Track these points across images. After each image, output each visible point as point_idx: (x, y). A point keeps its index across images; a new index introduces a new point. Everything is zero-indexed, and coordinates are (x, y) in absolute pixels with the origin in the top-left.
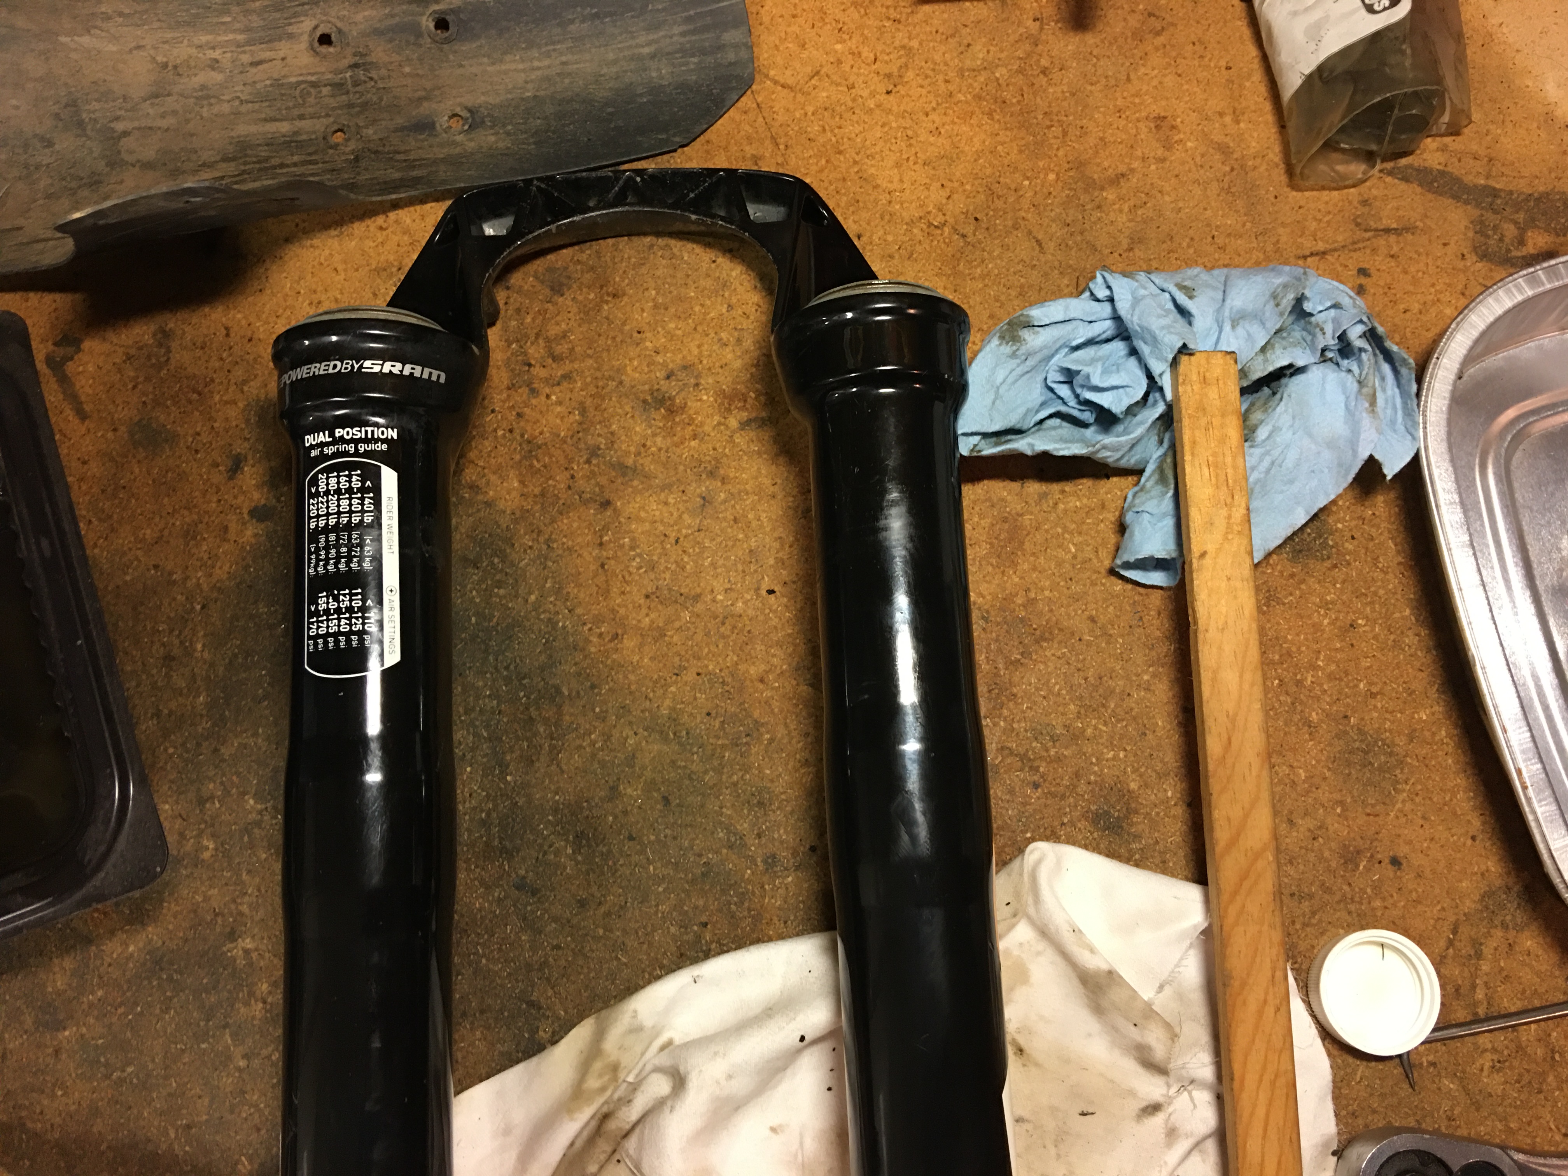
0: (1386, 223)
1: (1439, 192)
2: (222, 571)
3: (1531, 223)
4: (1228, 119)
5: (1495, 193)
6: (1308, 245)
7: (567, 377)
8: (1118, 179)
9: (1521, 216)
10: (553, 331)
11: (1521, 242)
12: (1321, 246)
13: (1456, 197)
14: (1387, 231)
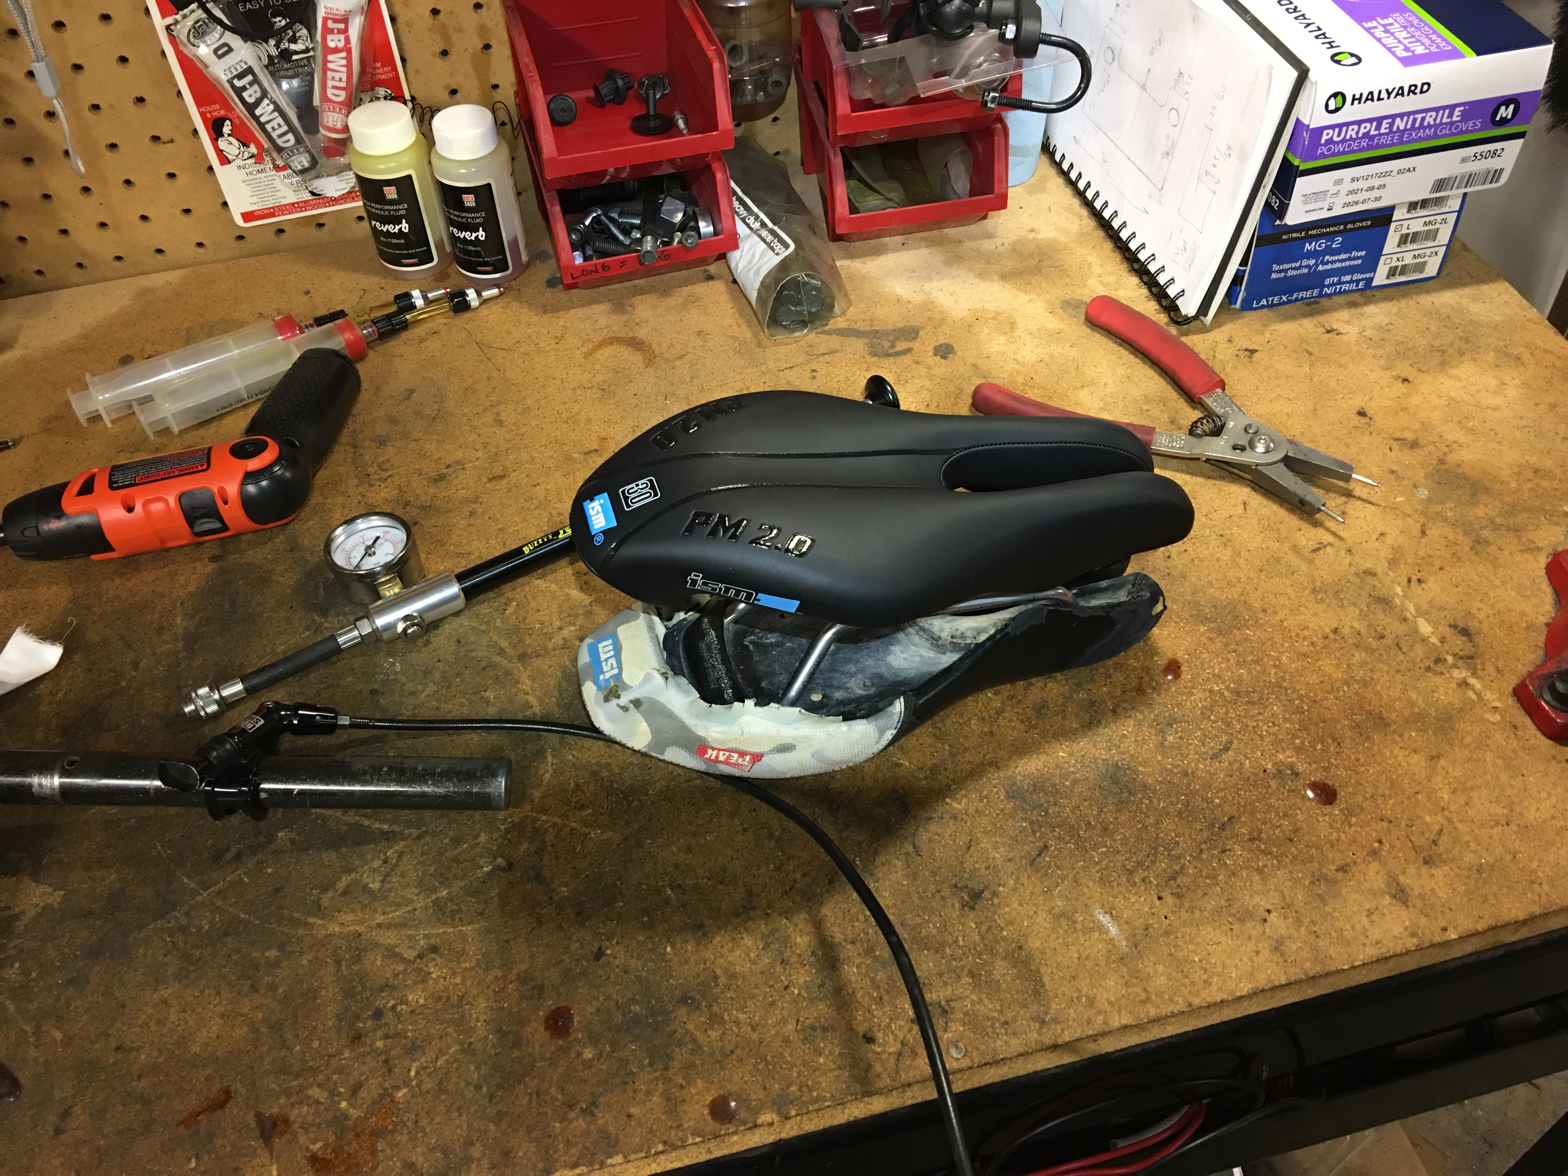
0: (822, 351)
1: (848, 336)
2: (192, 588)
3: (897, 338)
4: (735, 327)
5: (877, 332)
6: (783, 365)
7: (389, 477)
8: (681, 357)
9: (891, 338)
10: (381, 460)
11: (893, 347)
12: (790, 365)
13: (857, 336)
14: (824, 354)
